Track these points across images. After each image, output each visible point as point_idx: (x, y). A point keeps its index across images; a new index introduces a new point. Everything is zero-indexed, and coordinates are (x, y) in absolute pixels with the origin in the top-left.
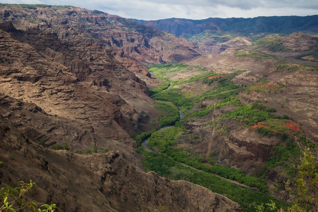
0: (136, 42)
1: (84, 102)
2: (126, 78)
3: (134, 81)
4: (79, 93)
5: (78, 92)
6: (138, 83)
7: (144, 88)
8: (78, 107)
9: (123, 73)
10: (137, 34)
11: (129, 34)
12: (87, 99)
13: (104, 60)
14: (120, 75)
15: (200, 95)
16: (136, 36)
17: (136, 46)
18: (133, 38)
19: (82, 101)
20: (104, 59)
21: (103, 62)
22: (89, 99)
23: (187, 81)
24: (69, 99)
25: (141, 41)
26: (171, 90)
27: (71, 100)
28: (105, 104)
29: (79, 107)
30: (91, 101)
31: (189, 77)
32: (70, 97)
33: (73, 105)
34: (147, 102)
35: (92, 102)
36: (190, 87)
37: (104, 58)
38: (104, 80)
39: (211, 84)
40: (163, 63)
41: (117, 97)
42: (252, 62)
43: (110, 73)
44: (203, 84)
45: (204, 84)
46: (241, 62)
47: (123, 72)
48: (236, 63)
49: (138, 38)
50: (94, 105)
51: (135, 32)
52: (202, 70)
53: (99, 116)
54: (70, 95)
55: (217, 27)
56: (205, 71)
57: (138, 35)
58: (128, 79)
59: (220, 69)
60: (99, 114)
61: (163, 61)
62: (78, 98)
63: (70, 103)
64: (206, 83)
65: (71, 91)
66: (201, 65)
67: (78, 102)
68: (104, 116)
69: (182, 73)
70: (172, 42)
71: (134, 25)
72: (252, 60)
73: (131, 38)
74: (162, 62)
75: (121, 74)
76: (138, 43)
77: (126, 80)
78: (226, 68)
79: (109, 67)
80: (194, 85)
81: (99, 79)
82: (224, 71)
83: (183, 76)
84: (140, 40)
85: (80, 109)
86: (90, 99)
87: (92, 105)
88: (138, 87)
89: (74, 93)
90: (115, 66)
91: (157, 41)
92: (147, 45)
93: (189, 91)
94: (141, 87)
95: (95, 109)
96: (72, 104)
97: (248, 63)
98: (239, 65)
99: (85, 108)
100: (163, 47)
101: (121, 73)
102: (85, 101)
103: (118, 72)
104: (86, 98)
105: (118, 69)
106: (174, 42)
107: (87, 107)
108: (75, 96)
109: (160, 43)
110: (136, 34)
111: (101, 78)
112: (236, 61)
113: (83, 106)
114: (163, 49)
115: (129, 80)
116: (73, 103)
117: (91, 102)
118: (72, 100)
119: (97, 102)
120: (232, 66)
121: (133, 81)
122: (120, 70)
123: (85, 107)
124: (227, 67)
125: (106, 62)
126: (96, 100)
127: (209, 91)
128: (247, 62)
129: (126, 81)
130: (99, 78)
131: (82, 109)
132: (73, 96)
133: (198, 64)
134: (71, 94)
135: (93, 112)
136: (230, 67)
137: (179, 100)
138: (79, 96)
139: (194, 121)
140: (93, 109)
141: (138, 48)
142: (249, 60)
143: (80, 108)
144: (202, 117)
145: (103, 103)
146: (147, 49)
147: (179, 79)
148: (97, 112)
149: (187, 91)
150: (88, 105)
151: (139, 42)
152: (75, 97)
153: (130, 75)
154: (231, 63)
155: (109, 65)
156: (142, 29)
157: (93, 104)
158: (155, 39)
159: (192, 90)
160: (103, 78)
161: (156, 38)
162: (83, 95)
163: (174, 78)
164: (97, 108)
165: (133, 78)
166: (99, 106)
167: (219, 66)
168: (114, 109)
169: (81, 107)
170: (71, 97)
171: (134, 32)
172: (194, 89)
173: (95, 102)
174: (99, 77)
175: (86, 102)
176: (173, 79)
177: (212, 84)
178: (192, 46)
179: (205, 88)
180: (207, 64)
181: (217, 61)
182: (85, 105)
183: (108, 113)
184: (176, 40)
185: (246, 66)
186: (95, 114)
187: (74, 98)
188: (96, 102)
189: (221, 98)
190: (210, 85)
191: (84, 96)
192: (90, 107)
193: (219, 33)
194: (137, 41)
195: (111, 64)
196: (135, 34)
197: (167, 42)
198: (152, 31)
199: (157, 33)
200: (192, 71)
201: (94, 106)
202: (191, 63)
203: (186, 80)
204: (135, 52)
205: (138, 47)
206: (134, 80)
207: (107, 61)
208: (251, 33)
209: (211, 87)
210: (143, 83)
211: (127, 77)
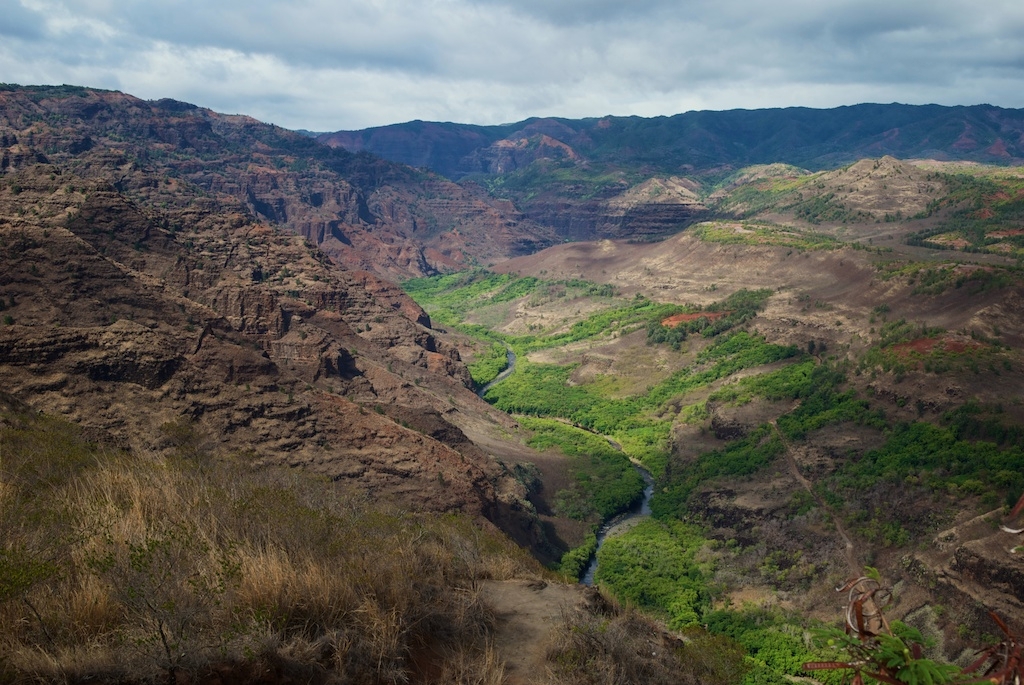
0: (330, 204)
1: (356, 452)
2: (392, 339)
3: (422, 349)
4: (330, 414)
5: (327, 414)
6: (437, 356)
7: (459, 372)
8: (341, 472)
9: (379, 321)
10: (330, 176)
11: (303, 177)
12: (364, 438)
13: (303, 275)
14: (369, 329)
15: (658, 388)
16: (328, 184)
17: (336, 218)
18: (317, 192)
19: (348, 446)
20: (302, 271)
21: (298, 282)
22: (374, 435)
23: (564, 336)
24: (300, 443)
25: (345, 201)
26: (533, 371)
27: (305, 449)
28: (432, 452)
29: (344, 475)
30: (380, 444)
31: (565, 321)
32: (300, 436)
33: (322, 468)
34: (493, 425)
35: (388, 451)
36: (611, 357)
37: (300, 267)
38: (339, 354)
39: (682, 344)
40: (430, 273)
41: (433, 417)
42: (772, 259)
43: (342, 323)
44: (649, 344)
45: (656, 345)
46: (735, 262)
47: (376, 315)
48: (716, 267)
49: (334, 192)
50: (395, 459)
51: (324, 172)
52: (602, 294)
53: (429, 504)
54: (301, 428)
55: (564, 146)
56: (614, 298)
57: (333, 182)
58: (399, 340)
59: (666, 288)
60: (428, 499)
61: (430, 269)
62: (332, 436)
63: (305, 459)
64: (661, 340)
65: (302, 411)
66: (582, 276)
67: (336, 455)
68: (445, 503)
69: (533, 306)
70: (446, 201)
71: (310, 146)
72: (771, 255)
73: (310, 192)
74: (426, 271)
75: (371, 325)
76: (338, 209)
77: (392, 345)
78: (687, 284)
79: (325, 299)
80: (621, 350)
81: (324, 350)
82: (686, 296)
83: (542, 318)
84: (342, 196)
85: (347, 480)
86: (377, 439)
87: (389, 461)
88: (439, 369)
89: (313, 417)
90: (346, 295)
91: (395, 198)
92: (366, 215)
93: (610, 372)
94: (449, 369)
95: (406, 475)
96: (316, 465)
97: (760, 263)
98: (729, 271)
99: (366, 474)
100: (418, 220)
101: (370, 321)
102: (360, 448)
103: (357, 318)
104: (361, 434)
105: (357, 307)
106: (455, 201)
107: (372, 472)
108: (318, 428)
109: (404, 207)
110: (325, 177)
111: (329, 345)
112: (713, 261)
113: (357, 467)
114: (419, 227)
115: (400, 344)
116: (318, 459)
117: (383, 450)
118: (311, 446)
119: (407, 450)
120: (708, 279)
121: (418, 348)
122: (365, 309)
123: (365, 471)
124: (690, 281)
125: (313, 282)
126: (399, 439)
127: (686, 372)
128: (756, 261)
129: (392, 349)
130: (323, 345)
131: (355, 481)
132: (311, 432)
133: (572, 272)
134: (304, 424)
135: (400, 488)
136: (701, 278)
137: (594, 408)
138: (334, 428)
139: (731, 494)
140: (397, 479)
141: (340, 227)
142: (759, 254)
143: (349, 476)
144: (752, 476)
145: (427, 449)
146: (369, 227)
147: (532, 328)
148: (414, 487)
149: (599, 372)
150: (373, 465)
151: (338, 203)
152: (318, 435)
153: (403, 325)
154: (696, 265)
155: (324, 296)
156: (335, 159)
157: (392, 456)
158: (387, 194)
159: (617, 368)
160: (333, 344)
161: (390, 188)
162: (347, 422)
163: (511, 325)
164: (410, 471)
165: (413, 338)
166: (416, 463)
167: (660, 279)
168: (469, 473)
169: (350, 471)
170: (305, 435)
171: (317, 171)
172: (624, 365)
173: (400, 450)
174: (321, 343)
175: (364, 452)
176: (508, 330)
177: (684, 346)
178: (510, 212)
179: (663, 359)
180: (604, 272)
181: (637, 262)
182: (365, 462)
183: (458, 491)
184: (459, 195)
185: (755, 276)
186: (410, 497)
187: (316, 437)
188: (403, 449)
189: (780, 399)
190: (678, 348)
191: (353, 428)
192: (385, 471)
193: (586, 167)
194: (333, 202)
195: (329, 289)
196: (321, 180)
197: (429, 201)
198: (372, 165)
199: (391, 172)
200: (566, 300)
201: (399, 467)
202: (546, 272)
203: (560, 332)
204: (335, 239)
205: (341, 222)
206: (418, 342)
207: (317, 279)
208: (686, 166)
209: (683, 356)
210: (451, 351)
211: (393, 335)
